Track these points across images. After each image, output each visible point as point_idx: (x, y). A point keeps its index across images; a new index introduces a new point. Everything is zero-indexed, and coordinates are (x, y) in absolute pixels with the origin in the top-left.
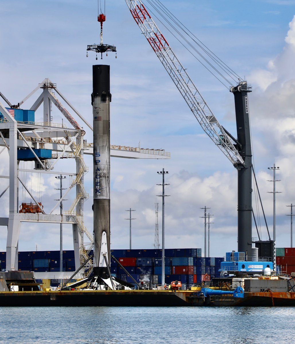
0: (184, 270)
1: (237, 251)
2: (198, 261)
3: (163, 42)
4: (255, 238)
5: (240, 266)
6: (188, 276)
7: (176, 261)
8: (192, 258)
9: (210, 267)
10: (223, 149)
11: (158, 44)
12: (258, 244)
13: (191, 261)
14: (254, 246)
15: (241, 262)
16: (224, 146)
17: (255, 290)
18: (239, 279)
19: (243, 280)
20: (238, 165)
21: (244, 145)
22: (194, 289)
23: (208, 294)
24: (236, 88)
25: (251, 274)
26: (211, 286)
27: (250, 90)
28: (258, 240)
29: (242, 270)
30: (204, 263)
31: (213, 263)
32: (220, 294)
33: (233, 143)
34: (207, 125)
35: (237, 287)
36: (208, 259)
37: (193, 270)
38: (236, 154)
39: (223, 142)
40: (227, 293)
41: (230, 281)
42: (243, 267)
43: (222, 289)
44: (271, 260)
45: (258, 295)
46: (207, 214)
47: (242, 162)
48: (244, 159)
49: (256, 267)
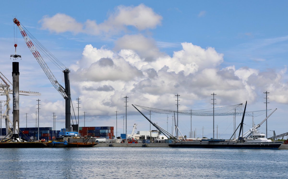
0: (46, 135)
1: (65, 128)
2: (51, 132)
3: (38, 54)
4: (72, 123)
5: (66, 133)
6: (47, 137)
7: (43, 132)
8: (49, 131)
9: (55, 134)
10: (60, 92)
11: (37, 55)
12: (73, 126)
13: (48, 132)
14: (71, 126)
15: (66, 132)
16: (60, 91)
17: (71, 142)
18: (66, 138)
19: (67, 138)
20: (65, 98)
21: (68, 91)
22: (50, 141)
23: (55, 143)
24: (65, 71)
25: (70, 136)
26: (56, 140)
27: (70, 71)
28: (73, 124)
29: (67, 135)
30: (53, 132)
31: (56, 132)
32: (59, 143)
33: (64, 90)
34: (54, 84)
35: (65, 141)
36: (55, 131)
37: (49, 135)
38: (65, 94)
39: (60, 90)
40: (61, 143)
41: (63, 139)
42: (67, 134)
43: (59, 142)
44: (77, 131)
45: (73, 144)
46: (54, 115)
47: (67, 97)
48: (68, 96)
49: (72, 134)
